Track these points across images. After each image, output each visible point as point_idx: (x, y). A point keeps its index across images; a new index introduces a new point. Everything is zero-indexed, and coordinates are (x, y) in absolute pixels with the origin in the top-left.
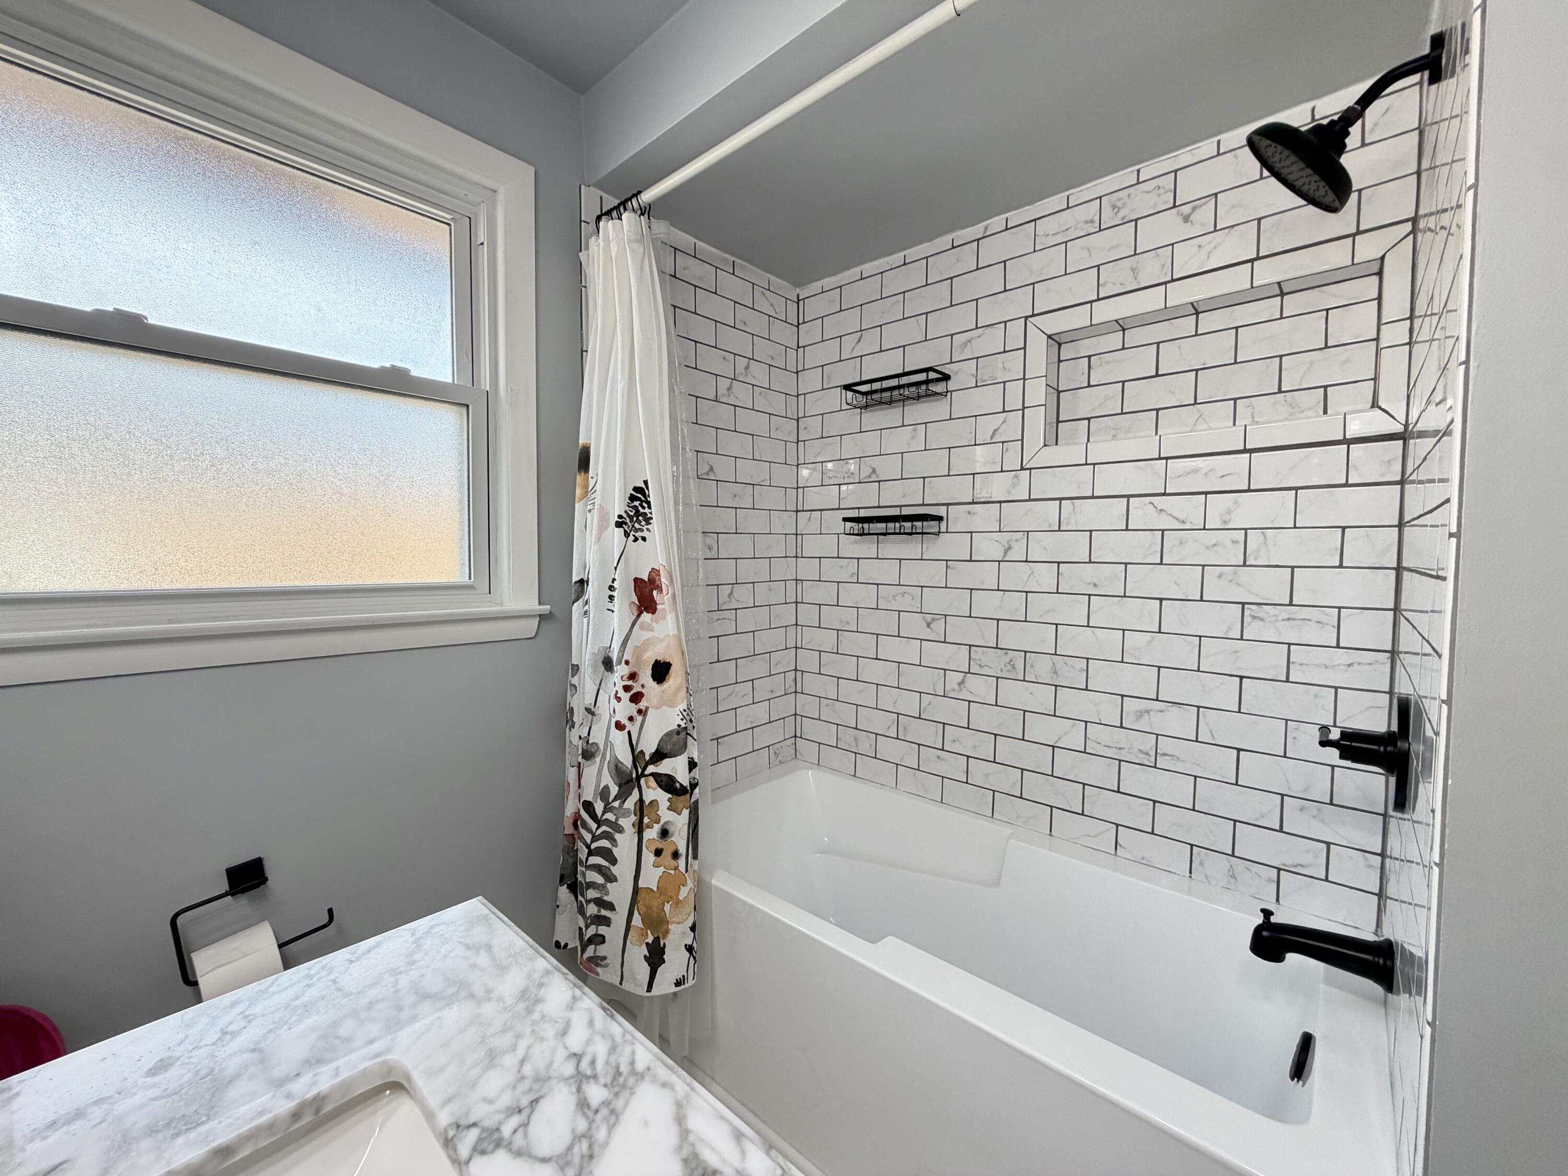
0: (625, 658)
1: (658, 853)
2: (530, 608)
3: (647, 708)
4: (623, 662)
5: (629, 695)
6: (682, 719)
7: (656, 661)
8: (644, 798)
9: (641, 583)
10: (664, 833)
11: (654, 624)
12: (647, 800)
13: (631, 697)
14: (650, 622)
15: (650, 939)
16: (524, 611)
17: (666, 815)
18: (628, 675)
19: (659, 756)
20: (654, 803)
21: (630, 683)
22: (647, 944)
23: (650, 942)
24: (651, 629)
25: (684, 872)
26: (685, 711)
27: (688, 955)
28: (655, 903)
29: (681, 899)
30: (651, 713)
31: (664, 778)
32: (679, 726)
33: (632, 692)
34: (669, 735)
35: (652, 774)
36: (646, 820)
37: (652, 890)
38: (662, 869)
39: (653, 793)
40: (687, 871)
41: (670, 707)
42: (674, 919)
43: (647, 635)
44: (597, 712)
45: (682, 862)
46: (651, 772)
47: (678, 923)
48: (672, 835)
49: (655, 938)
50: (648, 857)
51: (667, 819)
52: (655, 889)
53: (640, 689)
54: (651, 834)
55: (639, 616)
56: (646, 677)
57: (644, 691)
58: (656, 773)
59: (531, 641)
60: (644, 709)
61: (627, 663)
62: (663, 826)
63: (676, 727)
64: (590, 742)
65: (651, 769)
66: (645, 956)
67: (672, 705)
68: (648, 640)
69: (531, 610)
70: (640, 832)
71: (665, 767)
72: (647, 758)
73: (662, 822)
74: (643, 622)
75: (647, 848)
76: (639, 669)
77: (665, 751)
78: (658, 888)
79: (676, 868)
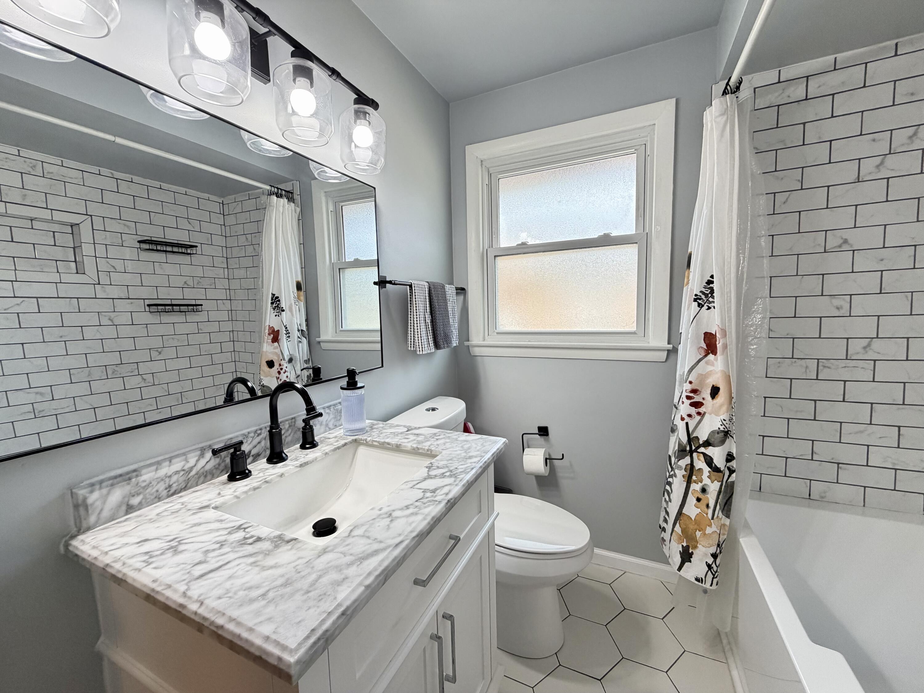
0: (690, 379)
1: (699, 500)
2: (662, 346)
3: (705, 413)
4: (688, 382)
5: (689, 401)
6: (721, 425)
7: (713, 386)
8: (694, 465)
9: (710, 335)
10: (704, 490)
11: (715, 362)
12: (697, 468)
13: (691, 403)
14: (713, 360)
15: (685, 544)
16: (659, 347)
17: (706, 481)
18: (690, 390)
19: (707, 444)
20: (700, 470)
21: (692, 395)
22: (683, 546)
23: (684, 546)
24: (713, 365)
25: (710, 519)
26: (724, 420)
27: (707, 569)
28: (691, 527)
29: (707, 533)
30: (707, 416)
31: (708, 458)
32: (719, 428)
33: (692, 401)
34: (713, 432)
35: (702, 453)
36: (694, 478)
37: (691, 518)
38: (699, 510)
39: (700, 464)
40: (713, 518)
41: (716, 415)
42: (701, 543)
43: (710, 368)
44: (679, 408)
45: (710, 512)
46: (702, 451)
47: (703, 546)
48: (708, 494)
49: (687, 545)
50: (691, 500)
51: (706, 483)
52: (693, 519)
53: (701, 400)
54: (696, 487)
55: (706, 356)
56: (706, 393)
57: (704, 402)
58: (705, 453)
59: (664, 363)
60: (703, 413)
61: (691, 383)
62: (703, 485)
63: (718, 429)
64: (674, 423)
65: (702, 450)
66: (680, 551)
67: (717, 415)
68: (711, 371)
69: (664, 347)
70: (689, 482)
71: (710, 451)
72: (701, 442)
73: (703, 483)
74: (709, 360)
75: (692, 494)
76: (702, 388)
77: (711, 442)
78: (695, 519)
79: (707, 514)
